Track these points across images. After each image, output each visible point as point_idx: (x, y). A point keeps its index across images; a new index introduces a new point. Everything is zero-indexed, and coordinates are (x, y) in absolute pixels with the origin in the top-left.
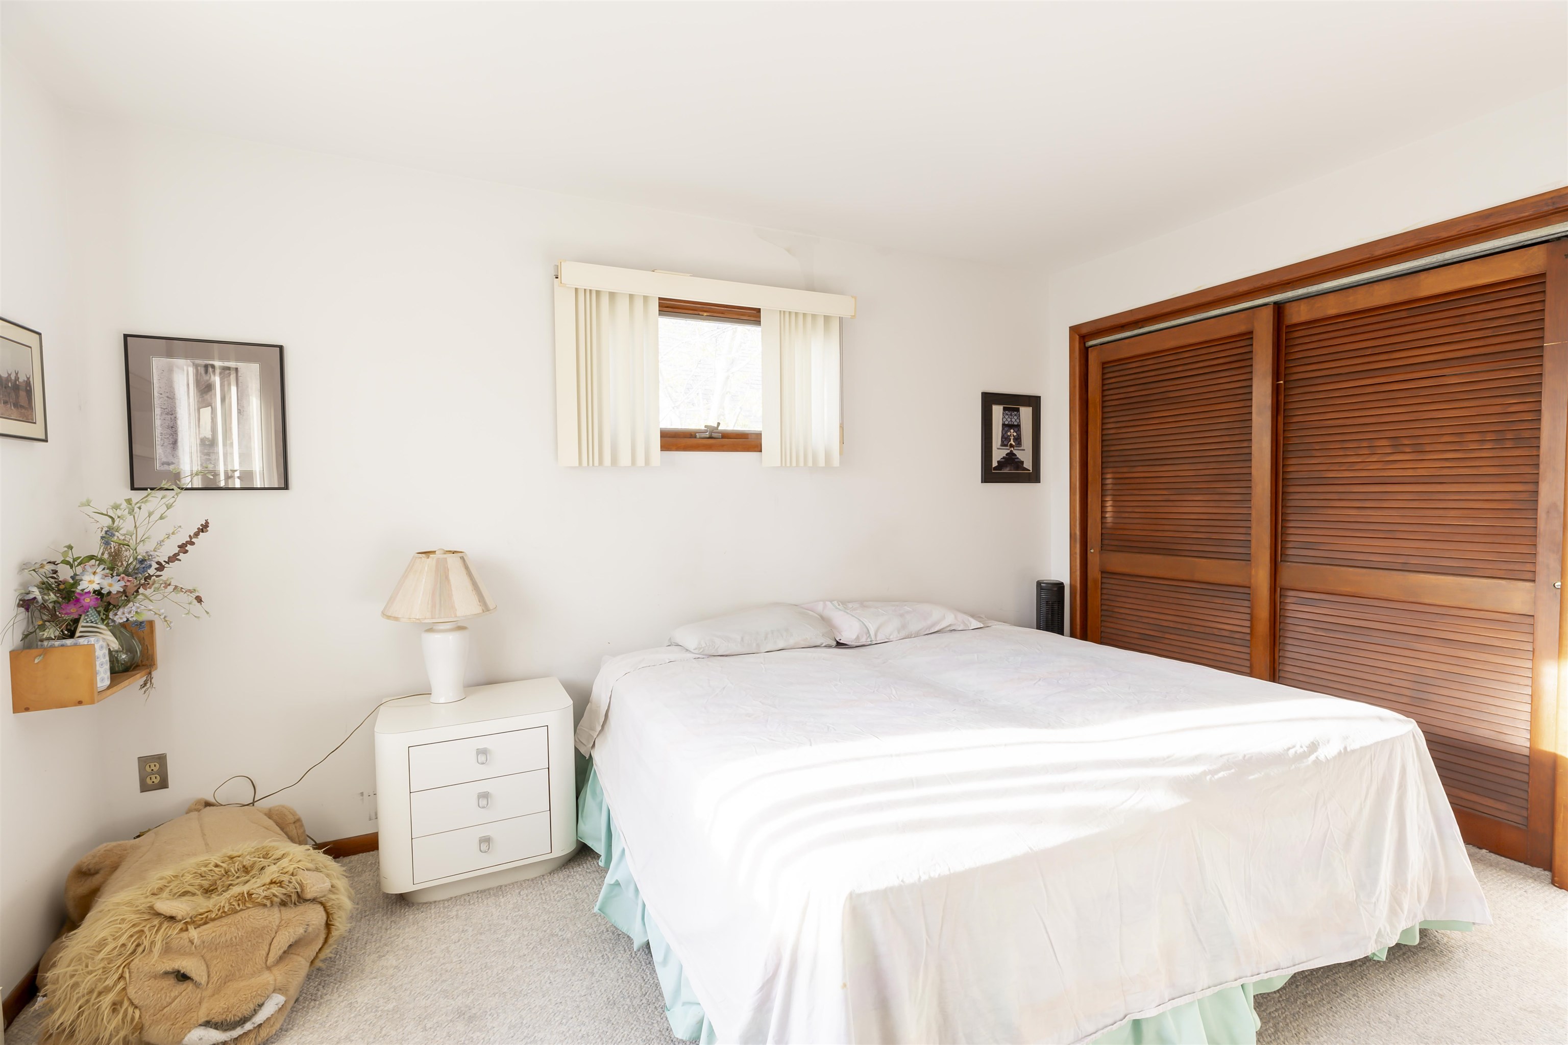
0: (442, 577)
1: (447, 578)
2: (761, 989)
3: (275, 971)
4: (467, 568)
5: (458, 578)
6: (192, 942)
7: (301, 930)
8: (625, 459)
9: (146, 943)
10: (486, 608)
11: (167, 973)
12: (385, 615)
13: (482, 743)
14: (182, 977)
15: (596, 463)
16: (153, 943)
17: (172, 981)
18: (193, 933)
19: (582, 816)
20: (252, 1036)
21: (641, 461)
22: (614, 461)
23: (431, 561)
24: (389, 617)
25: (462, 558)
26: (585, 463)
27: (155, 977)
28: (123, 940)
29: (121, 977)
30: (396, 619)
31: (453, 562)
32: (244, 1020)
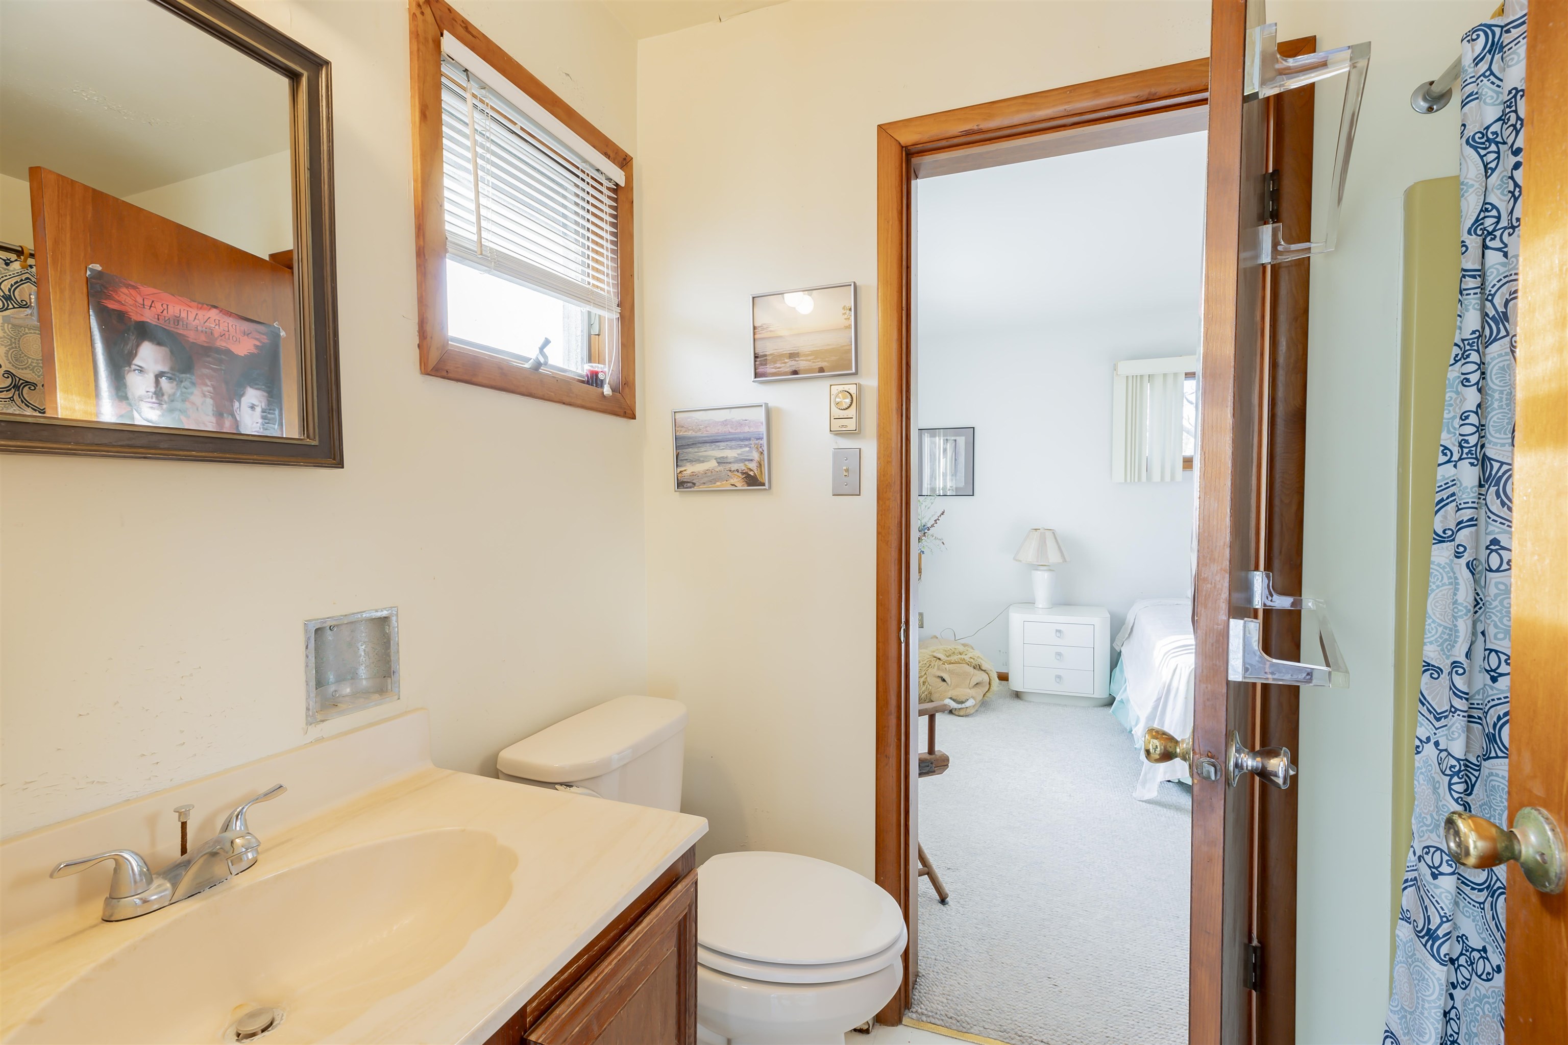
0: (1043, 542)
1: (1045, 542)
2: (1156, 701)
3: (972, 690)
4: (1056, 538)
5: (1050, 542)
6: (946, 669)
7: (981, 679)
8: (1156, 477)
9: (932, 665)
10: (1065, 560)
11: (939, 677)
12: (1015, 559)
13: (1059, 627)
14: (944, 680)
15: (1136, 480)
16: (934, 665)
17: (940, 680)
18: (947, 666)
19: (1113, 679)
20: (965, 709)
21: (1168, 478)
22: (1149, 478)
23: (1037, 533)
24: (1016, 560)
25: (1053, 533)
26: (1129, 480)
27: (935, 677)
28: (925, 662)
29: (925, 674)
30: (1020, 561)
31: (1049, 535)
32: (962, 703)
